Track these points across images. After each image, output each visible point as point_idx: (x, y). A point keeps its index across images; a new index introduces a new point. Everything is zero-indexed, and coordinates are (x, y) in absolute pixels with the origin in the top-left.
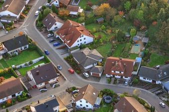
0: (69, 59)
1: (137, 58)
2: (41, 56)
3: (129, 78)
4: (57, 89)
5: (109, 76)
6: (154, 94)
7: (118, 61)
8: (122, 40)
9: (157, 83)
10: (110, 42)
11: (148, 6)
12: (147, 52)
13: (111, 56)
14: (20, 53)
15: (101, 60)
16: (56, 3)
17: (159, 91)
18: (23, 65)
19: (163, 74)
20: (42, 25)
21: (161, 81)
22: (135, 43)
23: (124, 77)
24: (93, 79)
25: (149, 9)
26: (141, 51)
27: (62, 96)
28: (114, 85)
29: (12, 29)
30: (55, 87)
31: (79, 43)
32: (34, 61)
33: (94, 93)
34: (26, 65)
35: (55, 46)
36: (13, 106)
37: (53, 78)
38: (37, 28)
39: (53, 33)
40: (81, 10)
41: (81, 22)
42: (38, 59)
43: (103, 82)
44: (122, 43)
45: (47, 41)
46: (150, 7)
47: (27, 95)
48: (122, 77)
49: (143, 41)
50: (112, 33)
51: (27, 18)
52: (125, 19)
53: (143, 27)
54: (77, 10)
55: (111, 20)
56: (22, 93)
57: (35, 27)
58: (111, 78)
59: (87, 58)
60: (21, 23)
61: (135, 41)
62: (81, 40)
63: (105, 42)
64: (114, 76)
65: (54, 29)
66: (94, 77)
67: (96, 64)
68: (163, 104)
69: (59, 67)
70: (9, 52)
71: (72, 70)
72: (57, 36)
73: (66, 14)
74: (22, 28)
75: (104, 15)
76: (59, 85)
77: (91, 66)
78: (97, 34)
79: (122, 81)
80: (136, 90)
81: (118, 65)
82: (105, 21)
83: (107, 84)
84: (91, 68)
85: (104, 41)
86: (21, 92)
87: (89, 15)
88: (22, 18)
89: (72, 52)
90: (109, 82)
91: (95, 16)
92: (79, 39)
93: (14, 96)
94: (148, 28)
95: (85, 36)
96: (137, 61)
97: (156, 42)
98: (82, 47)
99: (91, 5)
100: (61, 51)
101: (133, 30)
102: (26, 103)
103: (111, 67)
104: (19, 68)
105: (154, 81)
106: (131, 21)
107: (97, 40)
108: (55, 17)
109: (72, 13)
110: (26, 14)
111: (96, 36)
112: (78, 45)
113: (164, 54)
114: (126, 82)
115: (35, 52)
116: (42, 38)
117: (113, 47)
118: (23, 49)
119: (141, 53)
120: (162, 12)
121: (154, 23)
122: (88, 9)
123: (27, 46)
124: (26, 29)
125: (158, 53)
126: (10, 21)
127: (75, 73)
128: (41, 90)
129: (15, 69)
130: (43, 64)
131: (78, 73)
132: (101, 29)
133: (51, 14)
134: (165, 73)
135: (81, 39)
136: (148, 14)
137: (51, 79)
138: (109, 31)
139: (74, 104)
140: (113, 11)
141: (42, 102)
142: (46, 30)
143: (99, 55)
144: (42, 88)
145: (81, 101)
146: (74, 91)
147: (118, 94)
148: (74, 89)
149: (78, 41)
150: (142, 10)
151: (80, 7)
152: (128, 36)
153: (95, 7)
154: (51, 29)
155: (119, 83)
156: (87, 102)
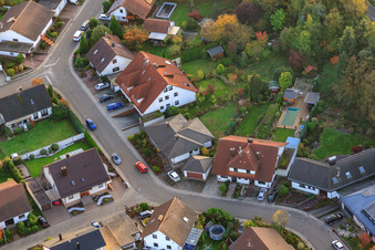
0: (139, 141)
1: (290, 139)
2: (79, 133)
3: (267, 185)
4: (106, 207)
5: (223, 180)
6: (321, 222)
7: (244, 146)
8: (261, 97)
9: (329, 195)
10: (234, 101)
11: (322, 20)
12: (312, 125)
13: (232, 133)
14: (33, 125)
15: (209, 144)
16: (119, 13)
17: (333, 215)
18: (36, 153)
19: (343, 175)
20: (86, 63)
21: (338, 191)
22: (289, 104)
23: (256, 183)
24: (189, 185)
25: (323, 29)
26: (301, 122)
27: (115, 223)
28: (234, 200)
29: (20, 71)
30: (104, 202)
31: (164, 103)
32: (62, 144)
33: (186, 219)
34: (43, 153)
35: (111, 109)
36: (7, 246)
37: (99, 183)
38: (76, 71)
39: (109, 82)
40: (175, 30)
41: (172, 57)
42: (69, 141)
43: (210, 193)
44: (260, 105)
45: (95, 100)
46: (325, 23)
47: (39, 221)
48: (252, 182)
49: (306, 100)
50: (239, 80)
51: (55, 46)
52: (271, 49)
53: (310, 68)
54: (164, 29)
55: (239, 52)
56: (29, 216)
57: (71, 68)
58: (227, 183)
59: (177, 138)
60: (40, 57)
61: (290, 100)
62: (167, 98)
63: (222, 103)
64: (234, 181)
65: (111, 72)
66: (191, 181)
67: (198, 152)
68: (340, 245)
69: (116, 158)
70: (9, 124)
71: (143, 166)
72: (117, 88)
73: (139, 39)
74: (43, 70)
75: (224, 41)
76: (111, 200)
77: (186, 156)
78: (206, 83)
79: (252, 192)
80: (278, 212)
81: (244, 154)
82: (225, 55)
83: (219, 198)
84: (185, 161)
85: (219, 99)
86: (26, 214)
87: (193, 40)
88: (43, 47)
89: (146, 124)
90: (224, 194)
91: (205, 43)
92: (163, 95)
93: (10, 222)
94: (320, 71)
95: (176, 89)
96: (288, 146)
97: (336, 102)
98: (169, 113)
99: (198, 18)
100: (124, 121)
101: (286, 75)
102: (35, 239)
103: (229, 160)
104: (26, 160)
105: (323, 193)
106: (284, 53)
107: (204, 98)
108: (113, 45)
109: (153, 36)
110: (53, 38)
111: (202, 89)
112: (162, 108)
113: (351, 129)
114: (261, 194)
115: (65, 124)
116: (83, 91)
117: (240, 112)
118: (40, 116)
119: (300, 128)
120: (349, 34)
121: (335, 60)
122: (191, 28)
123: (49, 110)
124: (50, 72)
125: (338, 128)
126: (16, 54)
127: (150, 172)
128: (70, 210)
129: (18, 162)
130: (80, 151)
131: (157, 173)
132: (214, 73)
133: (106, 39)
134: (348, 174)
135: (166, 94)
136: (320, 40)
137: (94, 185)
138: (232, 77)
139: (140, 243)
140: (244, 32)
141: (69, 237)
142: (95, 75)
143: (205, 131)
144: (75, 206)
145: (155, 237)
146: (142, 214)
147: (241, 220)
148: (145, 207)
149: (161, 101)
150: (307, 29)
151: (172, 24)
152: (274, 88)
153: (206, 23)
154: (104, 73)
155: (246, 195)
156: (168, 239)
